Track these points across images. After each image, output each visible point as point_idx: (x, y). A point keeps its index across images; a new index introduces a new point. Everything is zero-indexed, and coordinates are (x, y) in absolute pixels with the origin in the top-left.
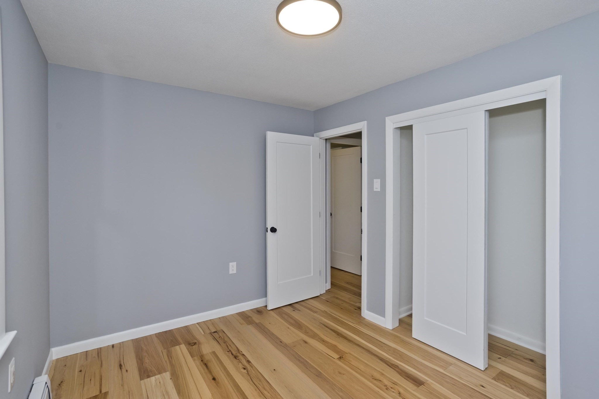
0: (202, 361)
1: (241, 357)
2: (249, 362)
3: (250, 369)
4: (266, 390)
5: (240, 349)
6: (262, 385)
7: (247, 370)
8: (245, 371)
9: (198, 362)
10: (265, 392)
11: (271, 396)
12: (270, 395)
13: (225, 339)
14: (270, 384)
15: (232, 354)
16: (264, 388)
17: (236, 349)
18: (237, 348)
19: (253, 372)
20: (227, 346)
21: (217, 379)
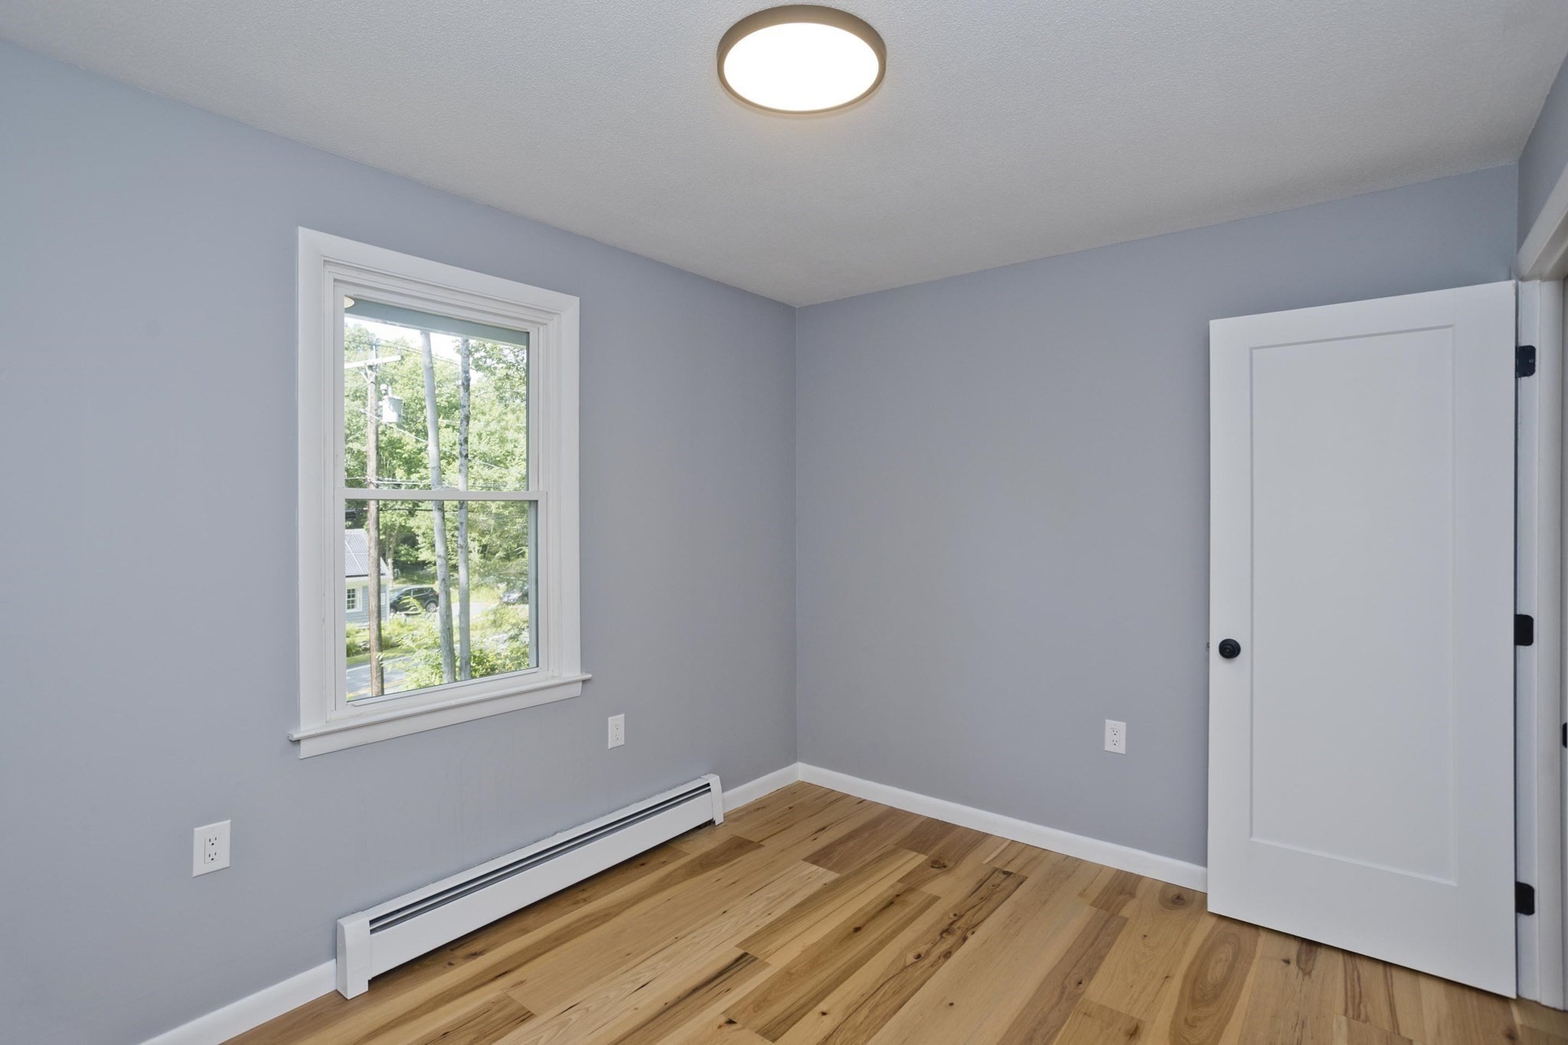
0: (898, 896)
1: (950, 940)
2: (947, 954)
3: (924, 965)
4: (871, 1011)
5: (982, 927)
6: (883, 999)
7: (916, 962)
8: (910, 958)
9: (892, 892)
10: (864, 1012)
11: (858, 1024)
12: (860, 1022)
13: (995, 896)
14: (895, 1012)
15: (952, 924)
16: (876, 1006)
17: (974, 921)
18: (982, 921)
19: (919, 972)
20: (974, 907)
21: (858, 933)
